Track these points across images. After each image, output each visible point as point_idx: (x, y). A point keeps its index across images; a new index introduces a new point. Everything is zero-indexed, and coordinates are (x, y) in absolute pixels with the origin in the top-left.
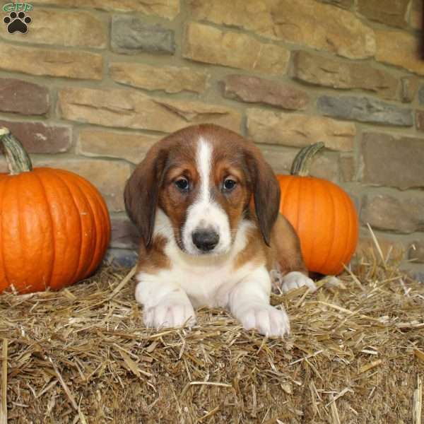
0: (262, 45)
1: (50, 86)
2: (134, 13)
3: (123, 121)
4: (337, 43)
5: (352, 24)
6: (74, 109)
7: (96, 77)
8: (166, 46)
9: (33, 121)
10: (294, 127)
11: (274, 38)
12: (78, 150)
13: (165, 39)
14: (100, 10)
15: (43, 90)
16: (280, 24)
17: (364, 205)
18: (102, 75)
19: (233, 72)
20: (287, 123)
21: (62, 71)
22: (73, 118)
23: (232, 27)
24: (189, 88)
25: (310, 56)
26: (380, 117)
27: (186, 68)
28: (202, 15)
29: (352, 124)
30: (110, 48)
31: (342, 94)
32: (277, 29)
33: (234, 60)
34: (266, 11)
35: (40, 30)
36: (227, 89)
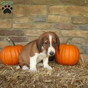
2: (37, 15)
3: (36, 35)
10: (73, 33)
11: (67, 15)
13: (43, 19)
15: (22, 31)
16: (68, 12)
18: (32, 27)
24: (48, 28)
25: (75, 18)
27: (48, 24)
28: (51, 13)
30: (33, 22)
31: (84, 25)
33: (58, 21)
36: (56, 27)
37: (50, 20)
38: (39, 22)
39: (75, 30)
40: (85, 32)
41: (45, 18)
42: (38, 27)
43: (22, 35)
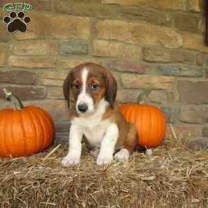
0: (127, 47)
1: (36, 72)
2: (69, 38)
5: (170, 33)
6: (46, 80)
7: (55, 66)
8: (84, 51)
10: (144, 80)
11: (134, 43)
12: (49, 97)
13: (83, 48)
14: (55, 39)
17: (179, 112)
21: (40, 65)
22: (45, 84)
23: (114, 40)
25: (150, 49)
26: (186, 73)
27: (94, 60)
28: (99, 36)
29: (172, 78)
31: (167, 65)
32: (135, 39)
33: (114, 54)
34: (128, 32)
35: (31, 50)
36: (112, 66)
38: (73, 53)
41: (87, 45)
43: (33, 84)
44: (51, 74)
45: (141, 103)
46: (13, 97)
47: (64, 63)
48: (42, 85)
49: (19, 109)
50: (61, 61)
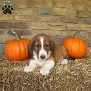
0: (70, 10)
3: (41, 28)
4: (87, 8)
6: (31, 26)
8: (49, 13)
9: (24, 29)
12: (33, 34)
13: (49, 12)
14: (36, 7)
15: (26, 24)
16: (74, 5)
18: (37, 20)
19: (63, 16)
20: (76, 26)
21: (29, 20)
23: (63, 7)
25: (81, 12)
27: (54, 17)
30: (38, 14)
31: (89, 19)
32: (73, 7)
33: (63, 14)
34: (70, 3)
36: (62, 20)
37: (56, 13)
38: (44, 14)
39: (79, 24)
40: (89, 26)
41: (50, 10)
42: (43, 20)
43: (26, 28)
44: (34, 23)
45: (75, 37)
46: (16, 34)
47: (40, 18)
48: (30, 29)
49: (19, 39)
50: (39, 17)
